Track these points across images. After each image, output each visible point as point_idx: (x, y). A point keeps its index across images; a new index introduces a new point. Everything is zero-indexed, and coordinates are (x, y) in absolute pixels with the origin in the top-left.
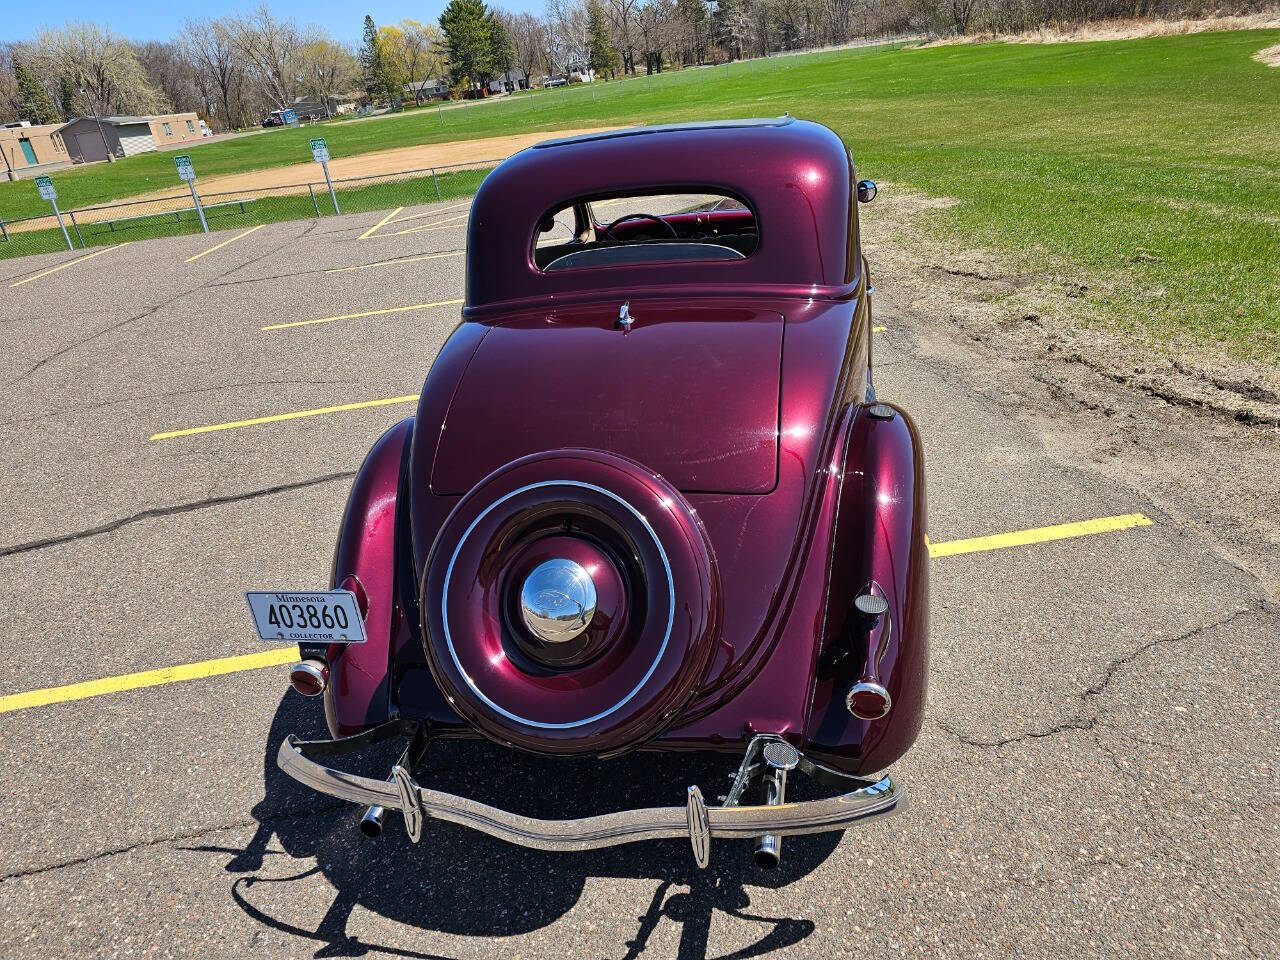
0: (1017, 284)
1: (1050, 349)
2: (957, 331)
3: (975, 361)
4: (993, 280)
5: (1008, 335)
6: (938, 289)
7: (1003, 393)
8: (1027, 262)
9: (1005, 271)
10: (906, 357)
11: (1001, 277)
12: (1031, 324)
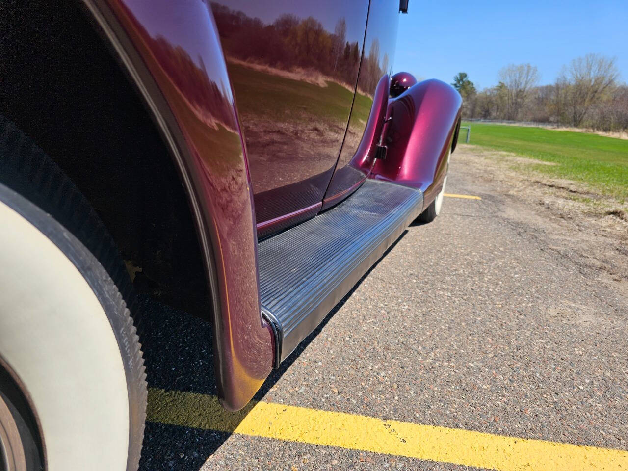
0: (602, 198)
2: (543, 209)
3: (555, 229)
4: (581, 194)
5: (593, 221)
6: (534, 190)
7: (582, 256)
8: (611, 191)
9: (592, 191)
10: (487, 215)
11: (588, 193)
12: (614, 218)
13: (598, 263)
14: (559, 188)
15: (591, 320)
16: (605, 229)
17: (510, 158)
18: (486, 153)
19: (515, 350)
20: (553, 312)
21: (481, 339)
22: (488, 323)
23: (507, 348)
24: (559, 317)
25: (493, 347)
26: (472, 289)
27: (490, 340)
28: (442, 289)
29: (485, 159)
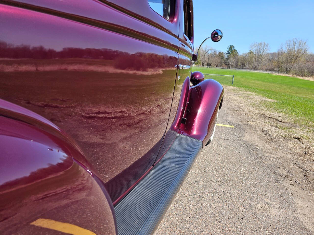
0: (293, 126)
1: (305, 153)
2: (263, 135)
3: (268, 149)
4: (284, 123)
5: (286, 143)
6: (261, 120)
7: (278, 168)
8: (298, 121)
9: (289, 121)
10: (237, 139)
11: (287, 123)
12: (297, 141)
13: (285, 173)
14: (273, 119)
15: (276, 212)
16: (292, 149)
17: (252, 96)
18: (241, 93)
19: (239, 232)
20: (259, 207)
21: (224, 225)
22: (228, 214)
23: (235, 230)
24: (262, 211)
25: (229, 230)
26: (223, 191)
27: (228, 225)
28: (210, 191)
29: (240, 97)
